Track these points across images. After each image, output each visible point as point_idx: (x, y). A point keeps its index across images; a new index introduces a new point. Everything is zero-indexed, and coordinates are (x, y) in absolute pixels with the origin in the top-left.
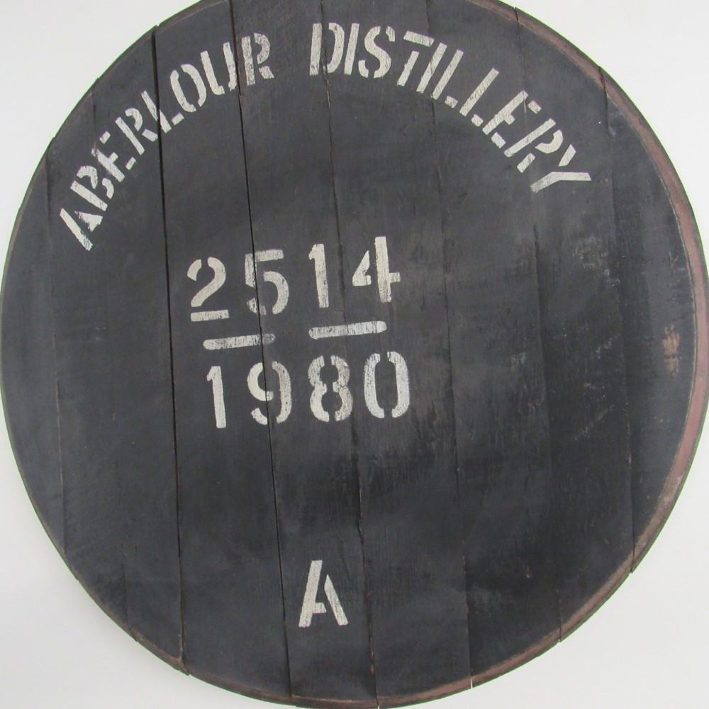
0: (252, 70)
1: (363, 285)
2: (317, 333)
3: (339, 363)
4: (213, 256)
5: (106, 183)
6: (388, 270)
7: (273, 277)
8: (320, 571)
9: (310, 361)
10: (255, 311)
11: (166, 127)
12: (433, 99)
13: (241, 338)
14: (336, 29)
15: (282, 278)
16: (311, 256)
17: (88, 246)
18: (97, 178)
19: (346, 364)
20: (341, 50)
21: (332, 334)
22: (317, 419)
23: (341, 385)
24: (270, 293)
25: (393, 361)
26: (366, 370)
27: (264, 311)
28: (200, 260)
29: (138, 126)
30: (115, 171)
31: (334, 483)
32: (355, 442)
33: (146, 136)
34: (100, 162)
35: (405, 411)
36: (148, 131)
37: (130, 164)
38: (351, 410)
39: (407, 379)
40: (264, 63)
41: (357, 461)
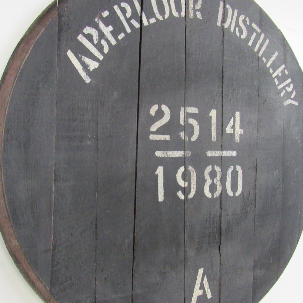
0: (193, 11)
1: (230, 133)
2: (210, 154)
3: (218, 169)
4: (164, 104)
5: (103, 42)
6: (239, 128)
7: (192, 121)
8: (202, 273)
9: (206, 167)
10: (183, 138)
11: (145, 23)
12: (259, 56)
13: (176, 152)
14: (229, 8)
15: (197, 123)
16: (210, 115)
17: (88, 80)
18: (98, 37)
19: (220, 170)
20: (230, 19)
21: (216, 155)
22: (206, 196)
23: (217, 180)
24: (189, 129)
25: (238, 170)
26: (228, 173)
27: (187, 139)
28: (157, 105)
29: (128, 15)
30: (110, 37)
31: (211, 228)
32: (221, 208)
33: (132, 23)
34: (100, 28)
35: (240, 193)
36: (134, 21)
37: (121, 36)
38: (220, 192)
39: (242, 179)
40: (198, 9)
41: (221, 217)
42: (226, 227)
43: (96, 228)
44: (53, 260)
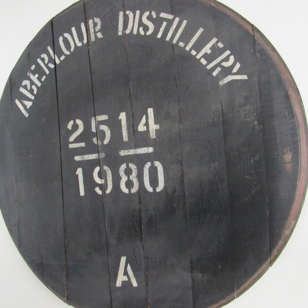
0: (94, 34)
1: (143, 130)
2: (123, 153)
3: (133, 166)
4: (78, 119)
5: (34, 87)
6: (154, 124)
7: (104, 128)
8: (125, 261)
9: (120, 166)
10: (96, 143)
11: (58, 62)
12: (173, 43)
13: (91, 155)
14: (129, 13)
15: (108, 128)
16: (120, 118)
17: (27, 115)
18: (30, 85)
19: (135, 167)
20: (132, 23)
21: (130, 153)
22: (123, 192)
23: (133, 177)
24: (102, 135)
25: (156, 166)
26: (144, 170)
27: (100, 143)
28: (73, 121)
29: (46, 62)
30: (37, 82)
31: (131, 221)
32: (140, 203)
33: (50, 66)
34: (31, 78)
35: (162, 188)
36: (50, 64)
37: (43, 79)
38: (138, 188)
39: (163, 174)
40: (98, 31)
41: (141, 211)
42: (148, 221)
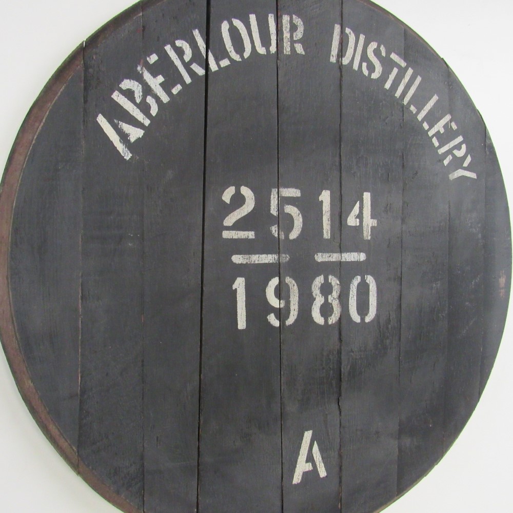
0: (289, 43)
1: (354, 225)
2: (320, 258)
3: (334, 281)
4: (245, 186)
5: (150, 100)
6: (370, 217)
7: (291, 210)
8: (310, 439)
9: (314, 279)
10: (276, 235)
11: (213, 67)
12: (403, 104)
13: (264, 256)
14: (350, 33)
15: (298, 212)
16: (320, 198)
17: (128, 156)
18: (141, 94)
19: (338, 282)
20: (352, 51)
21: (331, 259)
22: (315, 322)
23: (334, 298)
24: (286, 222)
25: (368, 282)
26: (351, 287)
27: (282, 237)
28: (234, 187)
29: (187, 58)
30: (160, 92)
31: (324, 371)
32: (340, 340)
33: (194, 69)
34: (145, 80)
35: (373, 317)
36: (196, 65)
37: (176, 90)
38: (339, 316)
39: (376, 295)
40: (298, 40)
41: (341, 353)
42: (350, 369)
43: (143, 365)
44: (81, 409)
